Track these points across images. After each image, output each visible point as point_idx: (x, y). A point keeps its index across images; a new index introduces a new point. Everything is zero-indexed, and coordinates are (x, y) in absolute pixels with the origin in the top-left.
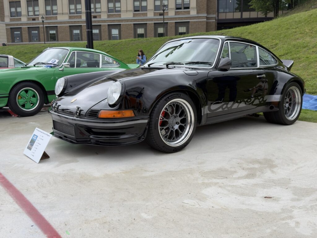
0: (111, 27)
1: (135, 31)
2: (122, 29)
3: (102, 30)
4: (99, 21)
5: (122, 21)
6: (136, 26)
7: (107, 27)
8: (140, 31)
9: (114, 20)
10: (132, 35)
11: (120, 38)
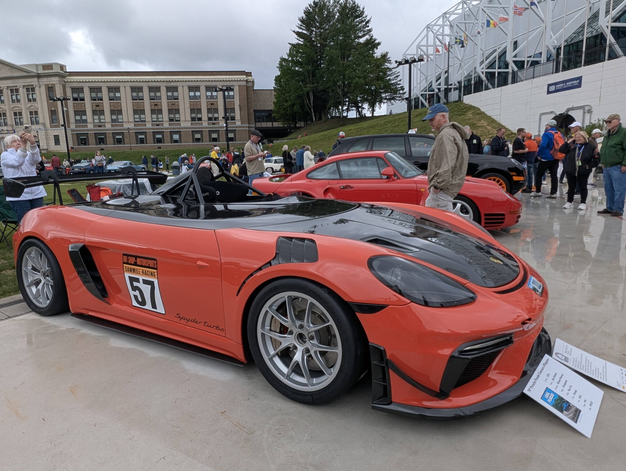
0: (172, 133)
1: (193, 136)
2: (182, 135)
3: (165, 135)
4: (162, 129)
5: (182, 128)
6: (194, 132)
7: (169, 133)
8: (198, 136)
9: (175, 127)
10: (191, 139)
11: (181, 142)
